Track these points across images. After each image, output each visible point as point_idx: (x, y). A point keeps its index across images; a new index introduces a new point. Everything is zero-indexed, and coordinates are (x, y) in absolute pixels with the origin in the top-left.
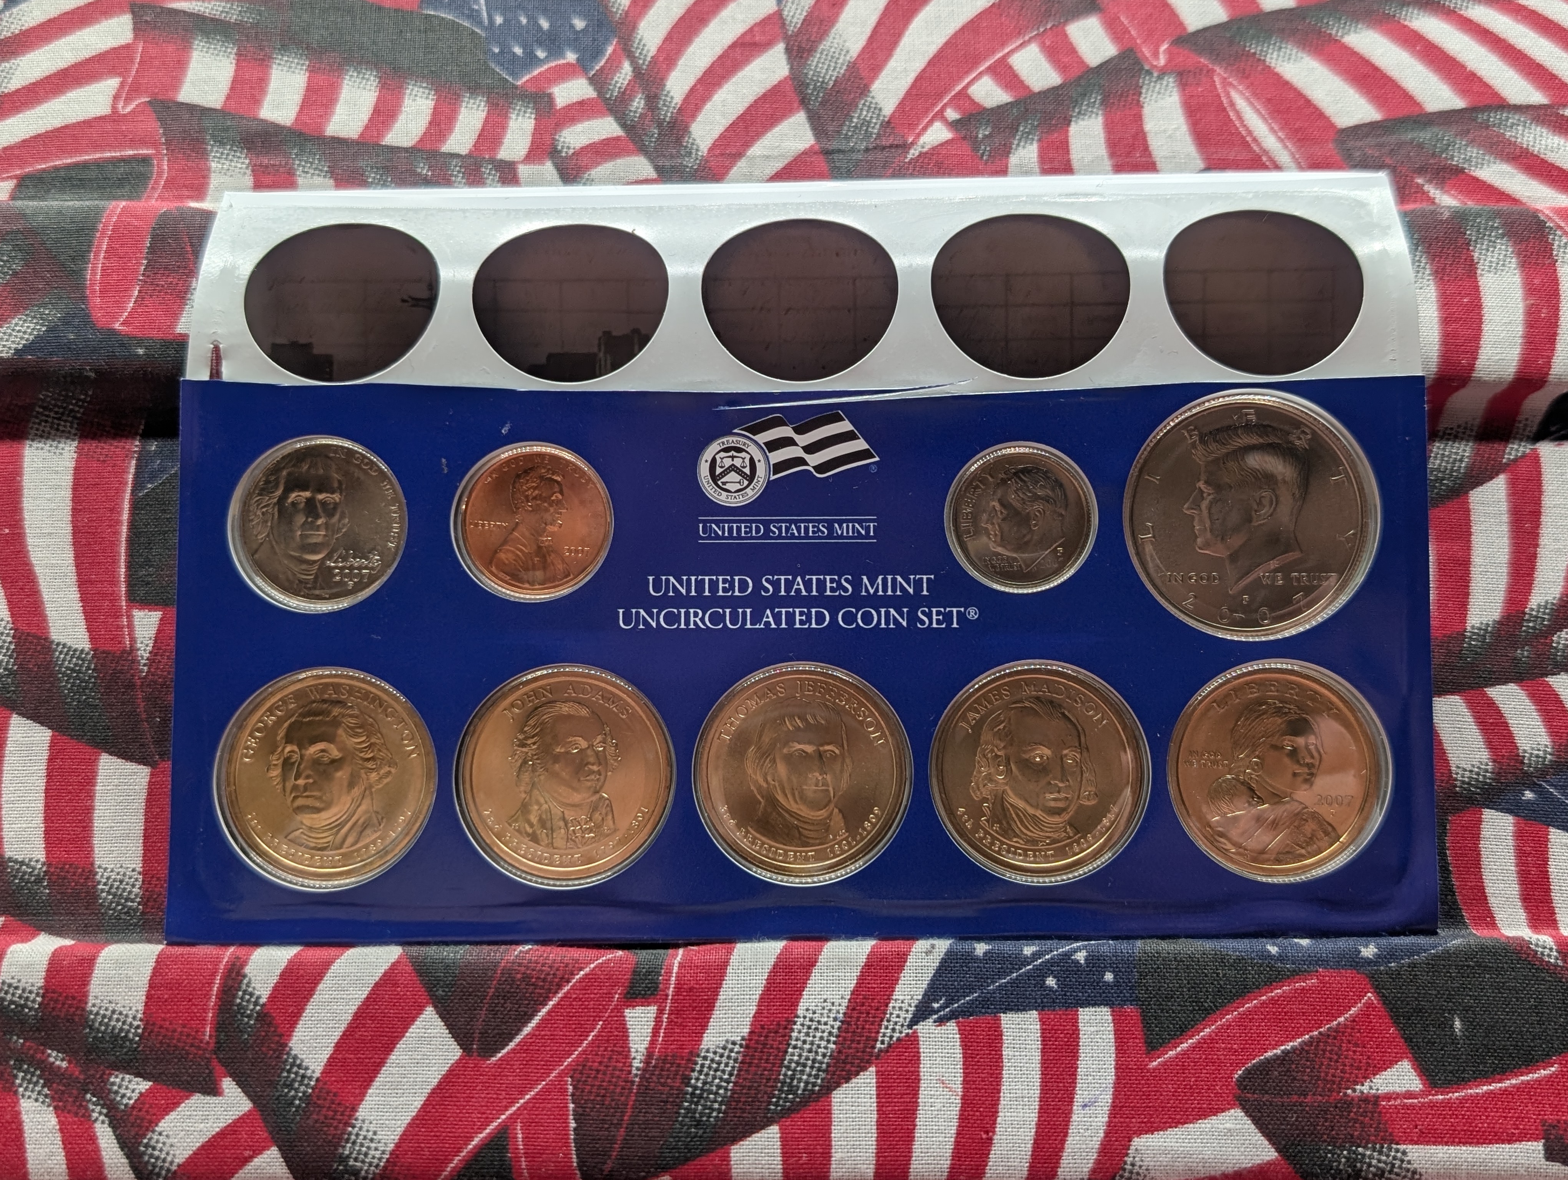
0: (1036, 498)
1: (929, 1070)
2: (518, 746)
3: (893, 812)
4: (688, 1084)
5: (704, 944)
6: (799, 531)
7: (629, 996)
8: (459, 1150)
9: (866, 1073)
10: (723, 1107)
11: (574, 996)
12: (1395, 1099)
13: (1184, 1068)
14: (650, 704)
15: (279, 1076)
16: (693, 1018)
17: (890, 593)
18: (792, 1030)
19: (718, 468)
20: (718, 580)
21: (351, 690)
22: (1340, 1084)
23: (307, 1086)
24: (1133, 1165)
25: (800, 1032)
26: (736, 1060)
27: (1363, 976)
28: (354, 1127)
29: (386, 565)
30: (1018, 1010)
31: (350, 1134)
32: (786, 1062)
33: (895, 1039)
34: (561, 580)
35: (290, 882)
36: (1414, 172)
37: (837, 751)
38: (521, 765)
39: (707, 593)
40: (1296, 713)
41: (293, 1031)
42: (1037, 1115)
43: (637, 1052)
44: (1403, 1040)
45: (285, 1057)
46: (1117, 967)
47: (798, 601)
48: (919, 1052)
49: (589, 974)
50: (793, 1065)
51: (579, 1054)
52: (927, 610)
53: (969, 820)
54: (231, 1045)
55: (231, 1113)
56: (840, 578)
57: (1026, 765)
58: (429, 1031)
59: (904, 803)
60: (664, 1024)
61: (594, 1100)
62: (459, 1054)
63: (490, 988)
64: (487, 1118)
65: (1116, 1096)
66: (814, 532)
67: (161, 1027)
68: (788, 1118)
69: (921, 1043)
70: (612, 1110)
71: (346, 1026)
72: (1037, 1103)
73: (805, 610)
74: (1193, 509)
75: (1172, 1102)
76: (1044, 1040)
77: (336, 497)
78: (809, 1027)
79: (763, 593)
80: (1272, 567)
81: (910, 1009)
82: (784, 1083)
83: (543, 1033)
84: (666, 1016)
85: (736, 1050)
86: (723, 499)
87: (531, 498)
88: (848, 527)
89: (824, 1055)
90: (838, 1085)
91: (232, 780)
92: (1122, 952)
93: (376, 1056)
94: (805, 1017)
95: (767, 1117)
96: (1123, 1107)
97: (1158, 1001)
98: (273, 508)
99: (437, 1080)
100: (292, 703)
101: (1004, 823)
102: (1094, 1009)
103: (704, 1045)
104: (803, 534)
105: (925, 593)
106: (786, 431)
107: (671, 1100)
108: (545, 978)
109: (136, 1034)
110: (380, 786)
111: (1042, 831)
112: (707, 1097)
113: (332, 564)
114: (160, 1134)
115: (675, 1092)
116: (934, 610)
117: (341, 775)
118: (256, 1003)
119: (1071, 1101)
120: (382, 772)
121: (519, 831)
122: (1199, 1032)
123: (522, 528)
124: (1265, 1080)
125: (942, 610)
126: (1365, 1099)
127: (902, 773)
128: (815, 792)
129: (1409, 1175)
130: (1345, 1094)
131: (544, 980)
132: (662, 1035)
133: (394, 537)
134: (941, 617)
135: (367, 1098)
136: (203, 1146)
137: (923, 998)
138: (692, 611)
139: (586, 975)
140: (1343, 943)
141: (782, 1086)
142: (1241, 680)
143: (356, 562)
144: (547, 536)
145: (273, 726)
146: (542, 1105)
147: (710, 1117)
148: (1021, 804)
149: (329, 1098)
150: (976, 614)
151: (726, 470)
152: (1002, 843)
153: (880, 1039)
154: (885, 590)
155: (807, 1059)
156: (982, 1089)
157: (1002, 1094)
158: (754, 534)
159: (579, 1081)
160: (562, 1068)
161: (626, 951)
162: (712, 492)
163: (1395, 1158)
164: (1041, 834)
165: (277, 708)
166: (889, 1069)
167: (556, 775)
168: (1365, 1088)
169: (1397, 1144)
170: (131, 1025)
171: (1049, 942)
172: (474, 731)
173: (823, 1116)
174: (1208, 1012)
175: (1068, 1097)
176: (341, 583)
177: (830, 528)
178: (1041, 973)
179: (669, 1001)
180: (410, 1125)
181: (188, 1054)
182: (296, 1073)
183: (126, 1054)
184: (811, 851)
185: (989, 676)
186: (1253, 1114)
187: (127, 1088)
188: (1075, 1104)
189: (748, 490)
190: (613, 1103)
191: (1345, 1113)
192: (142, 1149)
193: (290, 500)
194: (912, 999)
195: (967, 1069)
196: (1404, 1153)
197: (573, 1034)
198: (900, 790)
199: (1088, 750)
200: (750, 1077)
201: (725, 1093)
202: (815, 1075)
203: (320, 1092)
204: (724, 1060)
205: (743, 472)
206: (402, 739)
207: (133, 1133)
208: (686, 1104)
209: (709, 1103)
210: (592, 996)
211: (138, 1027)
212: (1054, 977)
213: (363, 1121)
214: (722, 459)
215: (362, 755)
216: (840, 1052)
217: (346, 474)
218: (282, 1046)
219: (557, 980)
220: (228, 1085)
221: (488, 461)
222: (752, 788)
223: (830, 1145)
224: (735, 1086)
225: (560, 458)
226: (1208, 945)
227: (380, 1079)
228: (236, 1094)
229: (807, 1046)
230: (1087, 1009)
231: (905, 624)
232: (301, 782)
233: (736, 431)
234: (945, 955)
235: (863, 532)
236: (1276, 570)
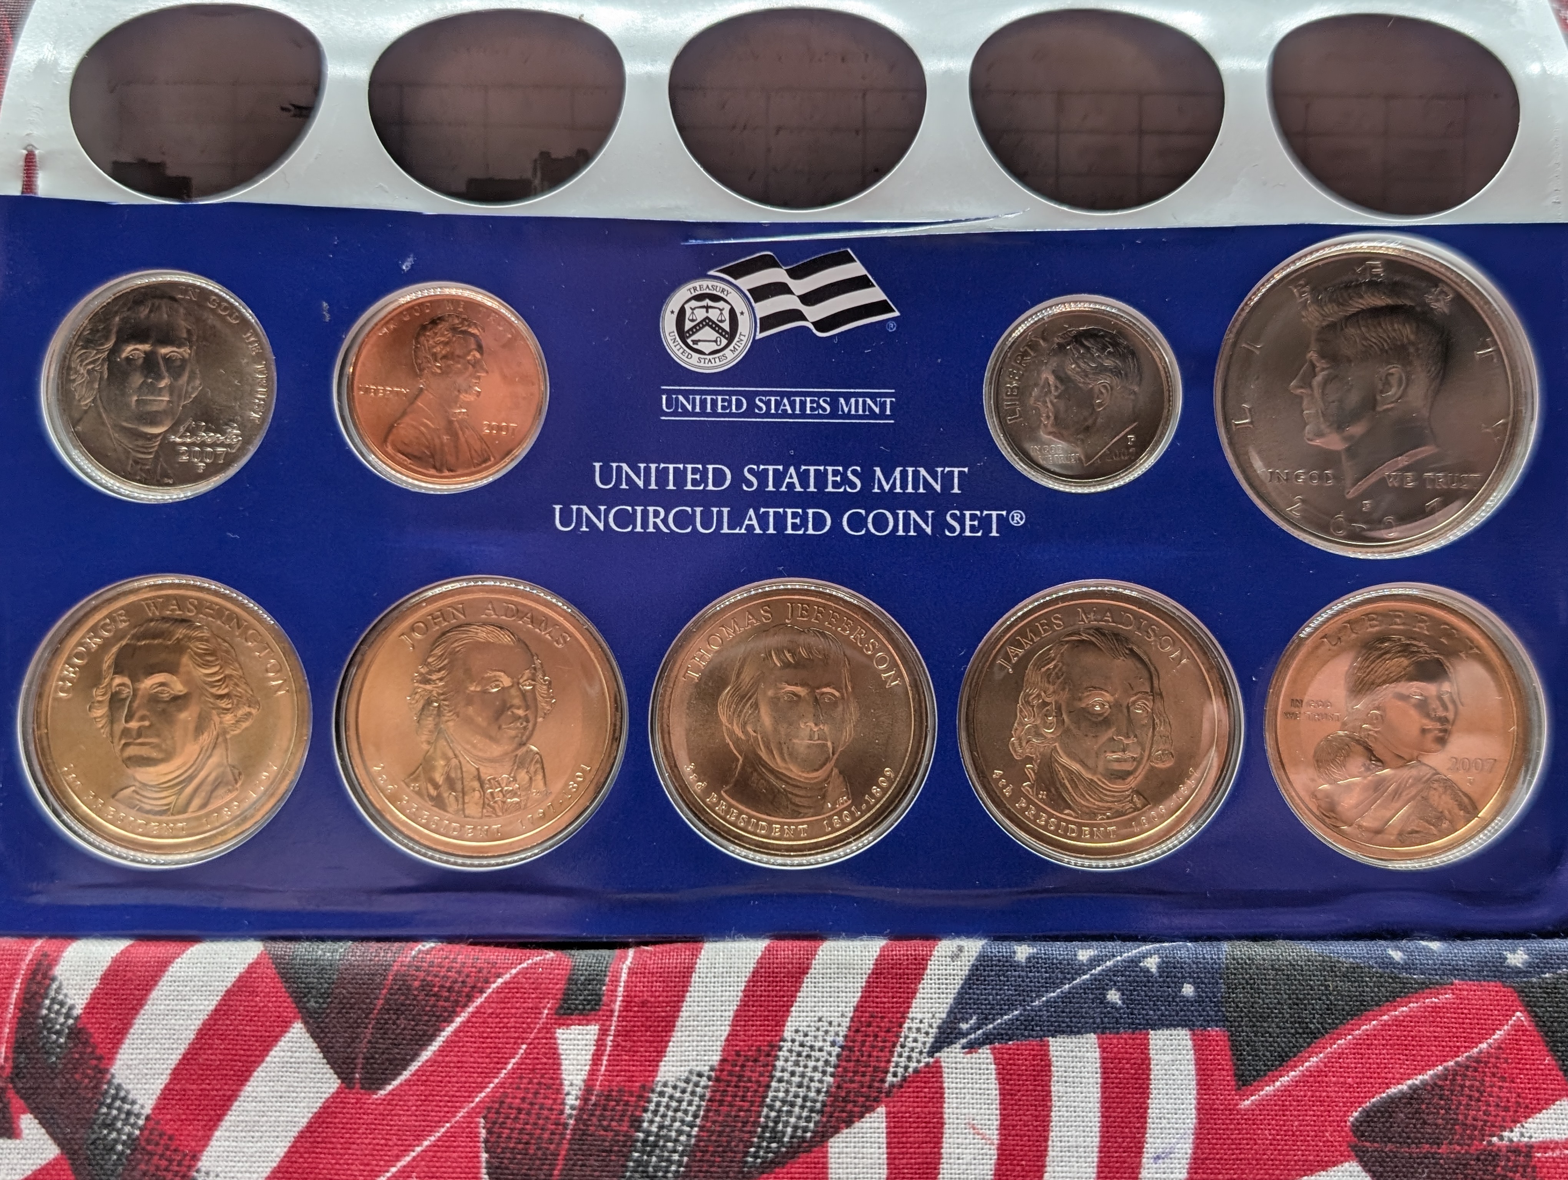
0: (1101, 370)
1: (955, 1111)
2: (420, 682)
3: (910, 773)
4: (638, 1129)
5: (662, 943)
6: (793, 408)
7: (562, 1012)
9: (873, 1115)
10: (685, 1159)
11: (490, 1011)
12: (1553, 1150)
13: (1284, 1109)
14: (593, 629)
15: (96, 1112)
16: (646, 1041)
17: (910, 490)
18: (777, 1058)
19: (687, 321)
20: (685, 469)
21: (200, 606)
22: (1482, 1129)
23: (133, 1125)
25: (786, 1061)
26: (702, 1097)
27: (1510, 989)
29: (247, 442)
30: (1072, 1032)
32: (768, 1100)
33: (911, 1070)
34: (480, 465)
35: (119, 856)
37: (837, 694)
38: (423, 709)
39: (671, 487)
40: (1426, 653)
41: (116, 1053)
42: (1095, 1170)
43: (572, 1085)
44: (1561, 1073)
45: (105, 1087)
46: (1198, 978)
47: (790, 498)
48: (942, 1088)
49: (510, 983)
50: (778, 1104)
51: (495, 1087)
52: (958, 513)
53: (1007, 785)
54: (33, 1071)
55: (31, 1162)
56: (845, 470)
57: (1084, 716)
58: (297, 1054)
59: (924, 762)
60: (608, 1048)
61: (514, 1148)
62: (336, 1085)
63: (377, 998)
64: (372, 1171)
65: (1198, 1145)
66: (812, 409)
68: (771, 1173)
69: (945, 1075)
70: (538, 1162)
71: (187, 1046)
72: (1095, 1154)
73: (800, 511)
74: (1302, 387)
75: (1269, 1152)
76: (1106, 1072)
77: (185, 351)
78: (799, 1054)
79: (745, 488)
80: (1400, 466)
81: (930, 1030)
82: (765, 1127)
83: (447, 1059)
84: (611, 1038)
85: (702, 1084)
86: (692, 362)
87: (439, 356)
88: (857, 402)
89: (818, 1091)
90: (837, 1130)
91: (43, 720)
92: (1204, 958)
93: (226, 1087)
94: (793, 1041)
95: (743, 1172)
96: (1206, 1159)
97: (1250, 1021)
98: (102, 364)
99: (306, 1120)
100: (125, 621)
101: (1053, 790)
102: (1168, 1032)
103: (660, 1078)
104: (798, 412)
105: (956, 490)
106: (778, 275)
107: (616, 1148)
108: (451, 987)
110: (237, 732)
111: (1102, 800)
112: (664, 1146)
113: (178, 440)
115: (622, 1138)
116: (968, 513)
117: (187, 716)
118: (68, 1016)
119: (1139, 1152)
120: (240, 713)
121: (419, 793)
122: (1303, 1062)
123: (428, 396)
124: (1388, 1125)
125: (978, 513)
126: (1516, 1149)
127: (921, 722)
128: (809, 747)
130: (1490, 1143)
131: (450, 989)
132: (605, 1062)
133: (259, 405)
134: (976, 523)
135: (213, 1143)
137: (948, 1016)
138: (651, 509)
139: (506, 983)
140: (1483, 948)
141: (763, 1132)
142: (1359, 609)
143: (209, 437)
144: (461, 407)
145: (97, 651)
146: (444, 1155)
147: (667, 1172)
148: (1075, 766)
149: (162, 1142)
150: (1021, 519)
151: (698, 324)
152: (1051, 816)
153: (892, 1070)
154: (904, 486)
155: (796, 1096)
156: (1025, 1135)
157: (1050, 1143)
158: (734, 410)
159: (495, 1123)
160: (472, 1105)
161: (559, 952)
162: (679, 353)
164: (1100, 804)
165: (103, 627)
166: (903, 1109)
167: (469, 721)
168: (1515, 1136)
171: (1110, 944)
172: (361, 663)
173: (817, 1171)
174: (1314, 1035)
175: (1137, 1148)
176: (190, 465)
177: (834, 404)
178: (1101, 985)
179: (615, 1019)
182: (119, 1109)
184: (802, 823)
185: (1037, 600)
186: (1374, 1169)
188: (1145, 1155)
189: (727, 352)
190: (540, 1153)
191: (1490, 1168)
193: (124, 355)
194: (933, 1017)
195: (1005, 1109)
197: (487, 1060)
198: (919, 747)
199: (1162, 697)
200: (720, 1119)
201: (688, 1140)
202: (807, 1117)
203: (151, 1134)
204: (687, 1097)
205: (720, 328)
206: (267, 671)
208: (636, 1154)
209: (666, 1154)
210: (513, 1011)
212: (1118, 990)
214: (693, 309)
215: (214, 690)
216: (839, 1087)
217: (198, 320)
218: (101, 1072)
219: (467, 990)
220: (28, 1123)
221: (386, 306)
222: (728, 740)
224: (700, 1131)
225: (480, 305)
226: (1313, 949)
227: (231, 1118)
228: (38, 1136)
229: (796, 1079)
230: (1160, 1032)
231: (929, 530)
232: (134, 725)
233: (712, 273)
234: (977, 960)
235: (877, 410)
236: (1406, 469)
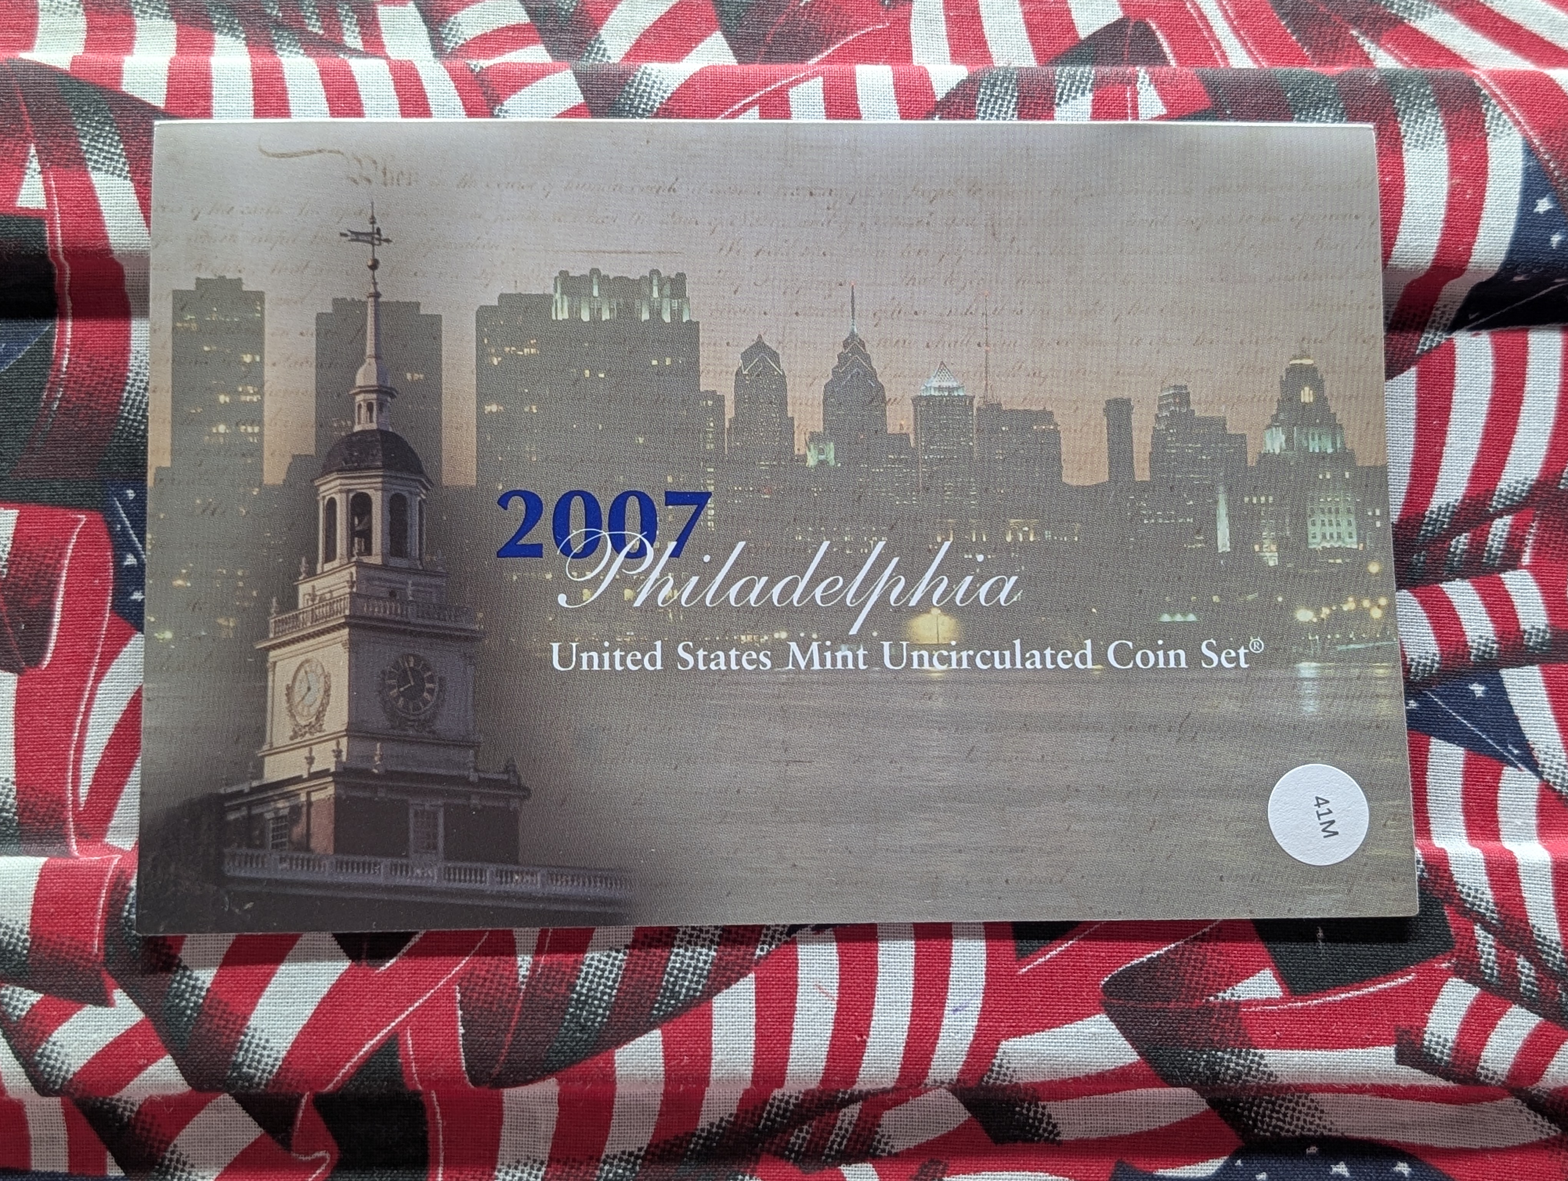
1: (806, 976)
4: (573, 991)
8: (350, 1057)
9: (746, 979)
10: (608, 1013)
12: (1256, 1006)
13: (1052, 975)
15: (169, 987)
18: (675, 938)
22: (1203, 991)
23: (198, 996)
24: (1000, 1066)
25: (682, 940)
26: (619, 968)
28: (246, 1035)
31: (242, 1042)
32: (668, 969)
33: (774, 946)
36: (1349, 22)
41: (181, 944)
42: (909, 1019)
43: (523, 960)
44: (1266, 950)
45: (175, 968)
48: (796, 959)
50: (676, 972)
51: (467, 963)
54: (120, 957)
55: (124, 1023)
58: (318, 942)
60: (550, 934)
61: (481, 1007)
62: (348, 964)
64: (377, 1026)
65: (985, 1001)
67: (49, 940)
68: (670, 1022)
70: (499, 1017)
72: (909, 1007)
75: (1039, 1007)
78: (691, 936)
82: (666, 989)
83: (432, 943)
85: (619, 958)
89: (705, 962)
90: (719, 990)
94: (687, 926)
95: (649, 1022)
96: (992, 1011)
99: (326, 989)
103: (589, 954)
107: (556, 1006)
109: (24, 948)
112: (592, 1003)
114: (54, 1044)
115: (561, 998)
119: (942, 1006)
122: (1068, 941)
124: (1130, 987)
126: (1226, 1005)
129: (1266, 1077)
130: (1208, 1001)
132: (548, 944)
135: (258, 1007)
136: (97, 1055)
141: (665, 992)
146: (430, 1013)
147: (594, 1022)
149: (220, 1007)
153: (760, 946)
155: (689, 965)
156: (858, 994)
157: (876, 999)
159: (467, 989)
160: (450, 976)
163: (1252, 1061)
166: (768, 975)
168: (1227, 996)
169: (1256, 1048)
170: (18, 939)
173: (704, 1020)
175: (940, 1002)
180: (301, 1032)
181: (77, 966)
182: (187, 984)
183: (15, 967)
186: (1117, 1019)
187: (18, 1000)
188: (947, 1008)
190: (500, 1010)
191: (1206, 1019)
192: (37, 1058)
195: (842, 975)
196: (1262, 1057)
197: (460, 944)
200: (633, 983)
201: (610, 999)
202: (697, 981)
203: (211, 1002)
204: (608, 967)
207: (27, 1043)
208: (571, 1010)
209: (593, 1009)
211: (25, 940)
213: (255, 1029)
216: (720, 959)
218: (172, 957)
220: (119, 996)
223: (711, 1048)
224: (618, 992)
227: (270, 989)
228: (128, 1005)
229: (689, 954)
